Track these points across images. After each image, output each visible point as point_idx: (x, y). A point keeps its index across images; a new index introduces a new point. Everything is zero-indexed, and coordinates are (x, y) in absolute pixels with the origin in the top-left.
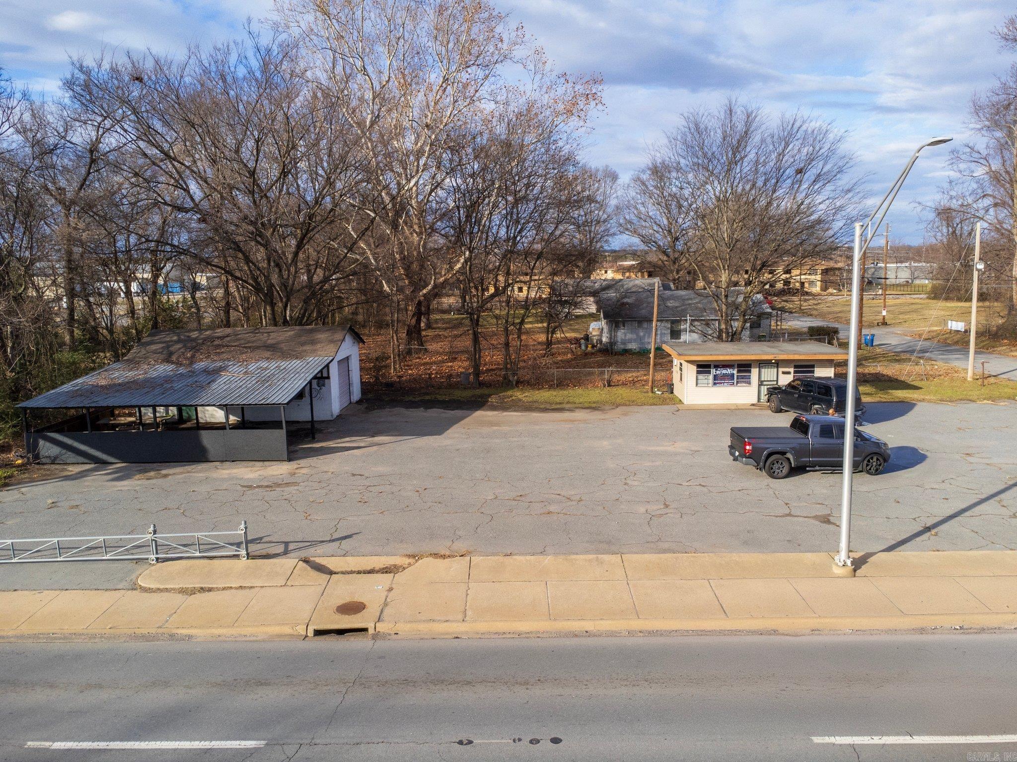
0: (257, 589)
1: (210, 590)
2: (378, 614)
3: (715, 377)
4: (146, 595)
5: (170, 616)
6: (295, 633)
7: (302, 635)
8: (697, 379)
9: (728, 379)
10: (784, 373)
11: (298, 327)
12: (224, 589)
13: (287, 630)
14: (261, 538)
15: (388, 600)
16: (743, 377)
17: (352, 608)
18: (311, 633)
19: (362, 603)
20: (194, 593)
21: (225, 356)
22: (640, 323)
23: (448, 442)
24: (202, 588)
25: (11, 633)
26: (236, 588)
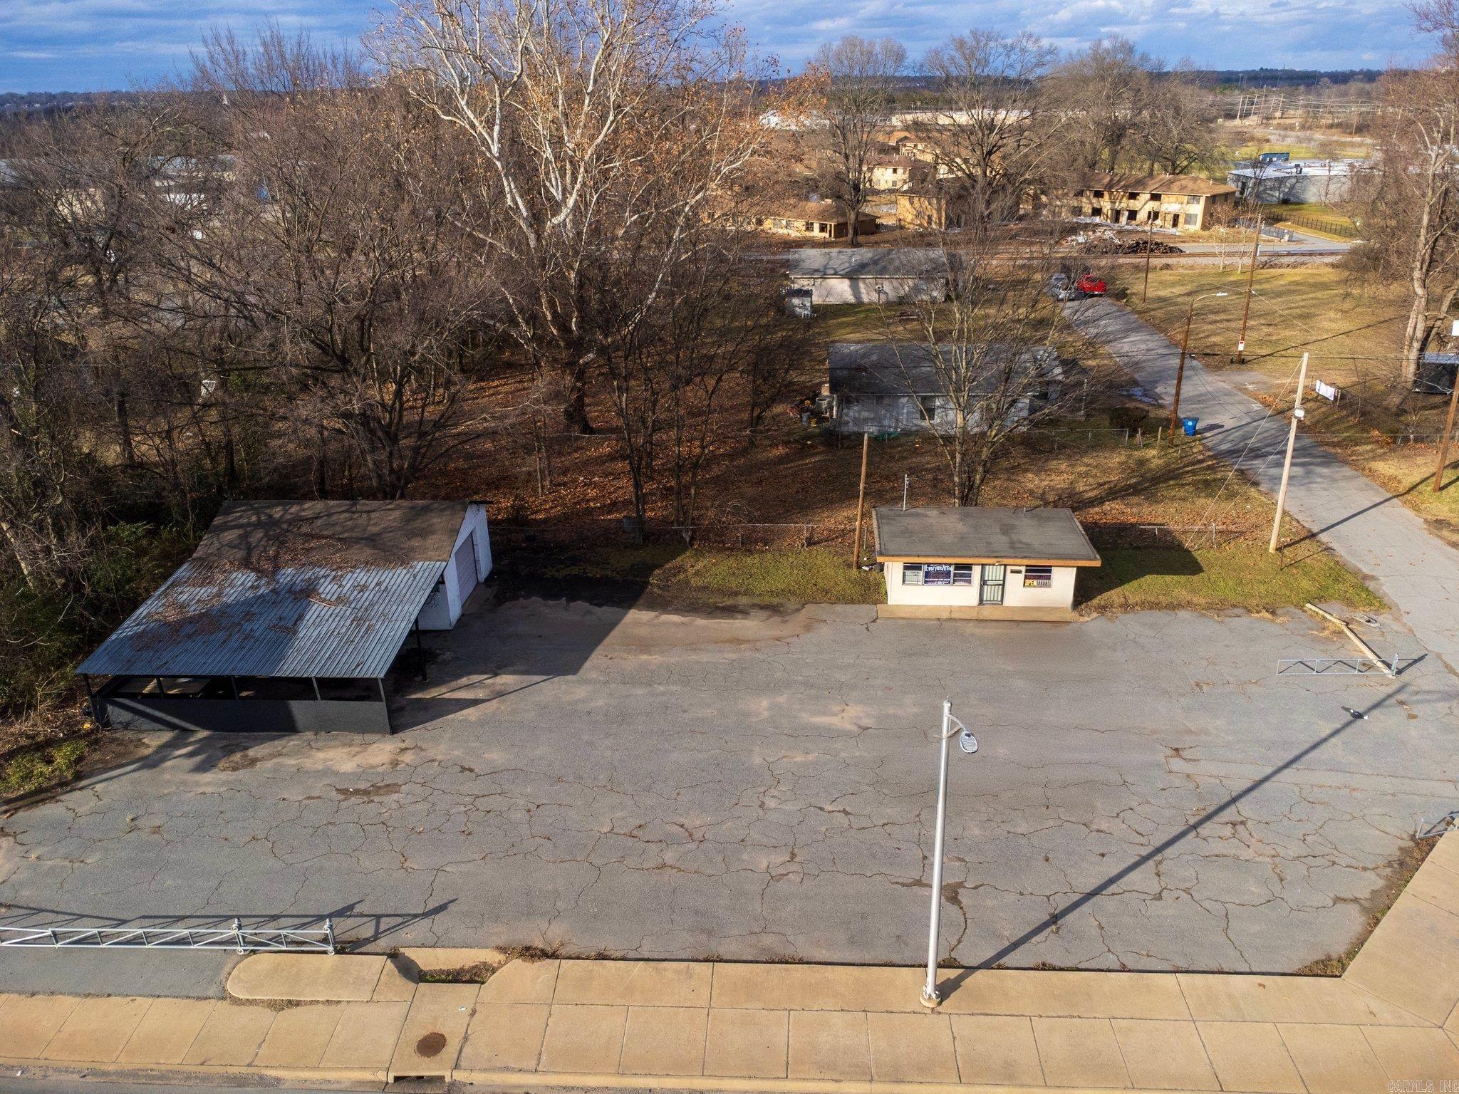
0: (343, 1006)
1: (298, 1004)
2: (456, 1056)
3: (927, 575)
4: (236, 1008)
5: (260, 1046)
6: (376, 1079)
7: (382, 1082)
8: (904, 575)
9: (943, 577)
10: (1013, 572)
11: (404, 503)
12: (311, 1003)
13: (368, 1076)
14: (351, 907)
15: (469, 1032)
16: (961, 575)
17: (431, 1045)
18: (391, 1080)
19: (442, 1036)
20: (283, 1009)
21: (315, 557)
22: (880, 398)
23: (581, 692)
24: (290, 1001)
25: (111, 1068)
26: (323, 1003)
